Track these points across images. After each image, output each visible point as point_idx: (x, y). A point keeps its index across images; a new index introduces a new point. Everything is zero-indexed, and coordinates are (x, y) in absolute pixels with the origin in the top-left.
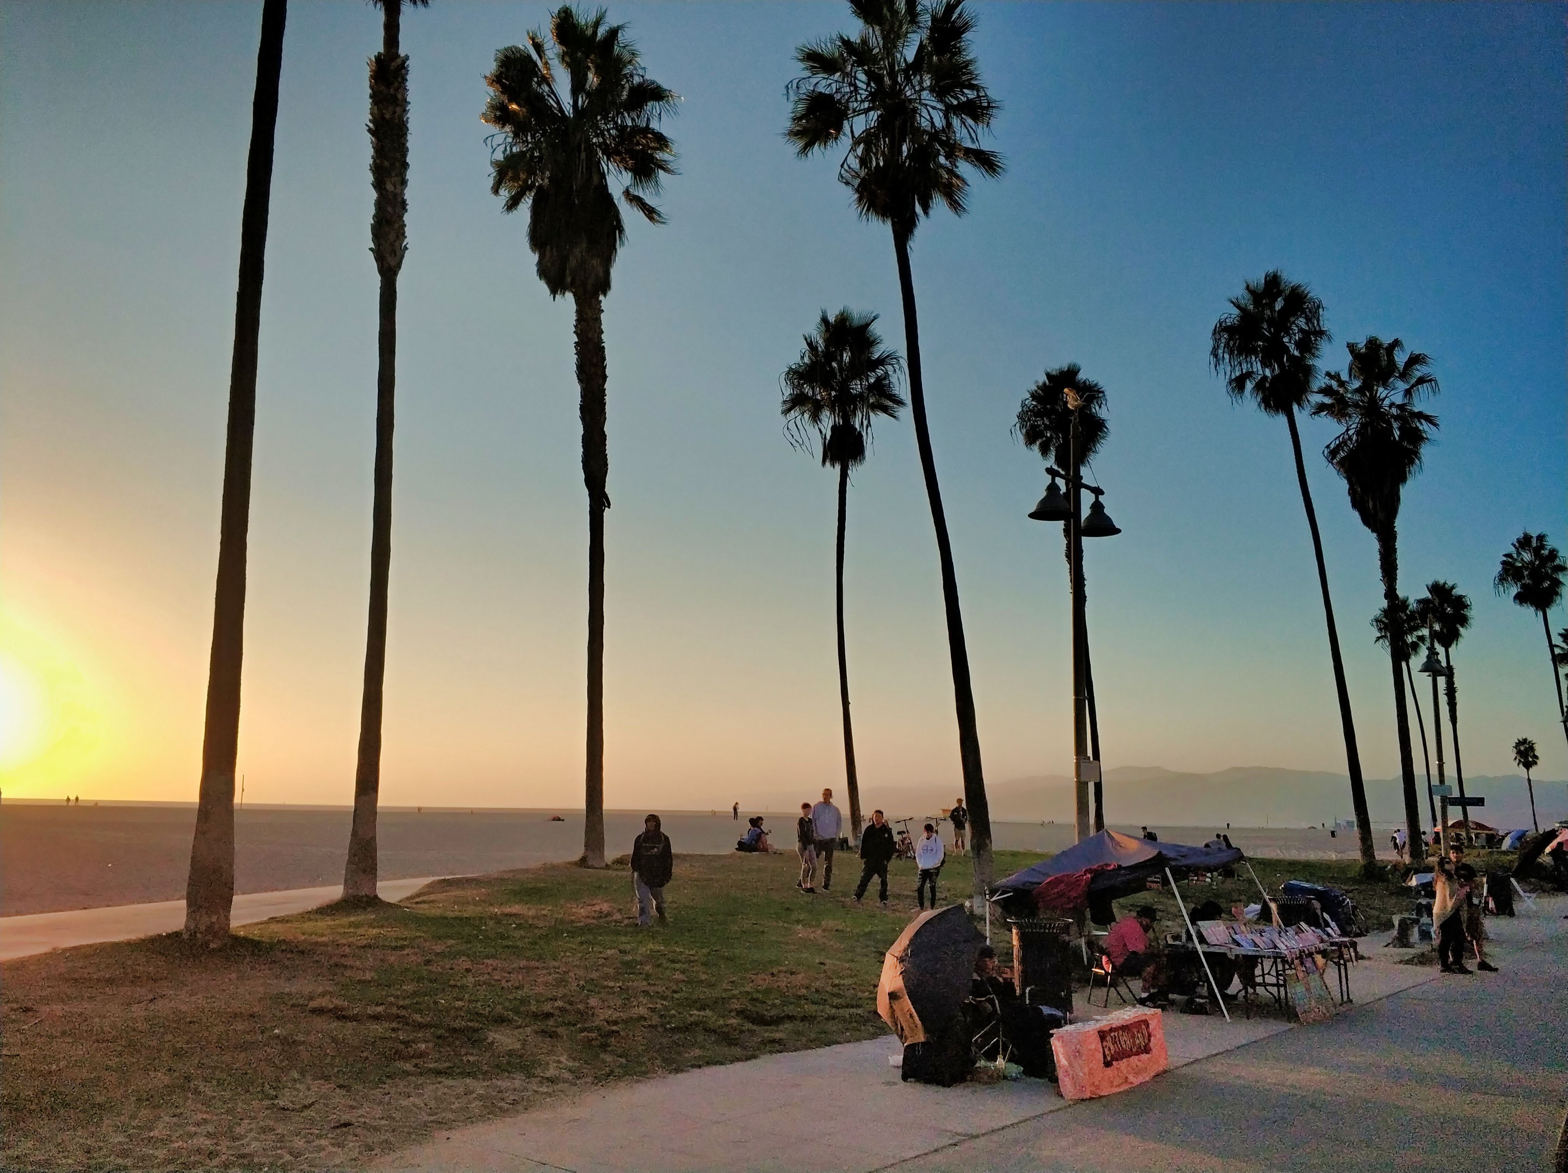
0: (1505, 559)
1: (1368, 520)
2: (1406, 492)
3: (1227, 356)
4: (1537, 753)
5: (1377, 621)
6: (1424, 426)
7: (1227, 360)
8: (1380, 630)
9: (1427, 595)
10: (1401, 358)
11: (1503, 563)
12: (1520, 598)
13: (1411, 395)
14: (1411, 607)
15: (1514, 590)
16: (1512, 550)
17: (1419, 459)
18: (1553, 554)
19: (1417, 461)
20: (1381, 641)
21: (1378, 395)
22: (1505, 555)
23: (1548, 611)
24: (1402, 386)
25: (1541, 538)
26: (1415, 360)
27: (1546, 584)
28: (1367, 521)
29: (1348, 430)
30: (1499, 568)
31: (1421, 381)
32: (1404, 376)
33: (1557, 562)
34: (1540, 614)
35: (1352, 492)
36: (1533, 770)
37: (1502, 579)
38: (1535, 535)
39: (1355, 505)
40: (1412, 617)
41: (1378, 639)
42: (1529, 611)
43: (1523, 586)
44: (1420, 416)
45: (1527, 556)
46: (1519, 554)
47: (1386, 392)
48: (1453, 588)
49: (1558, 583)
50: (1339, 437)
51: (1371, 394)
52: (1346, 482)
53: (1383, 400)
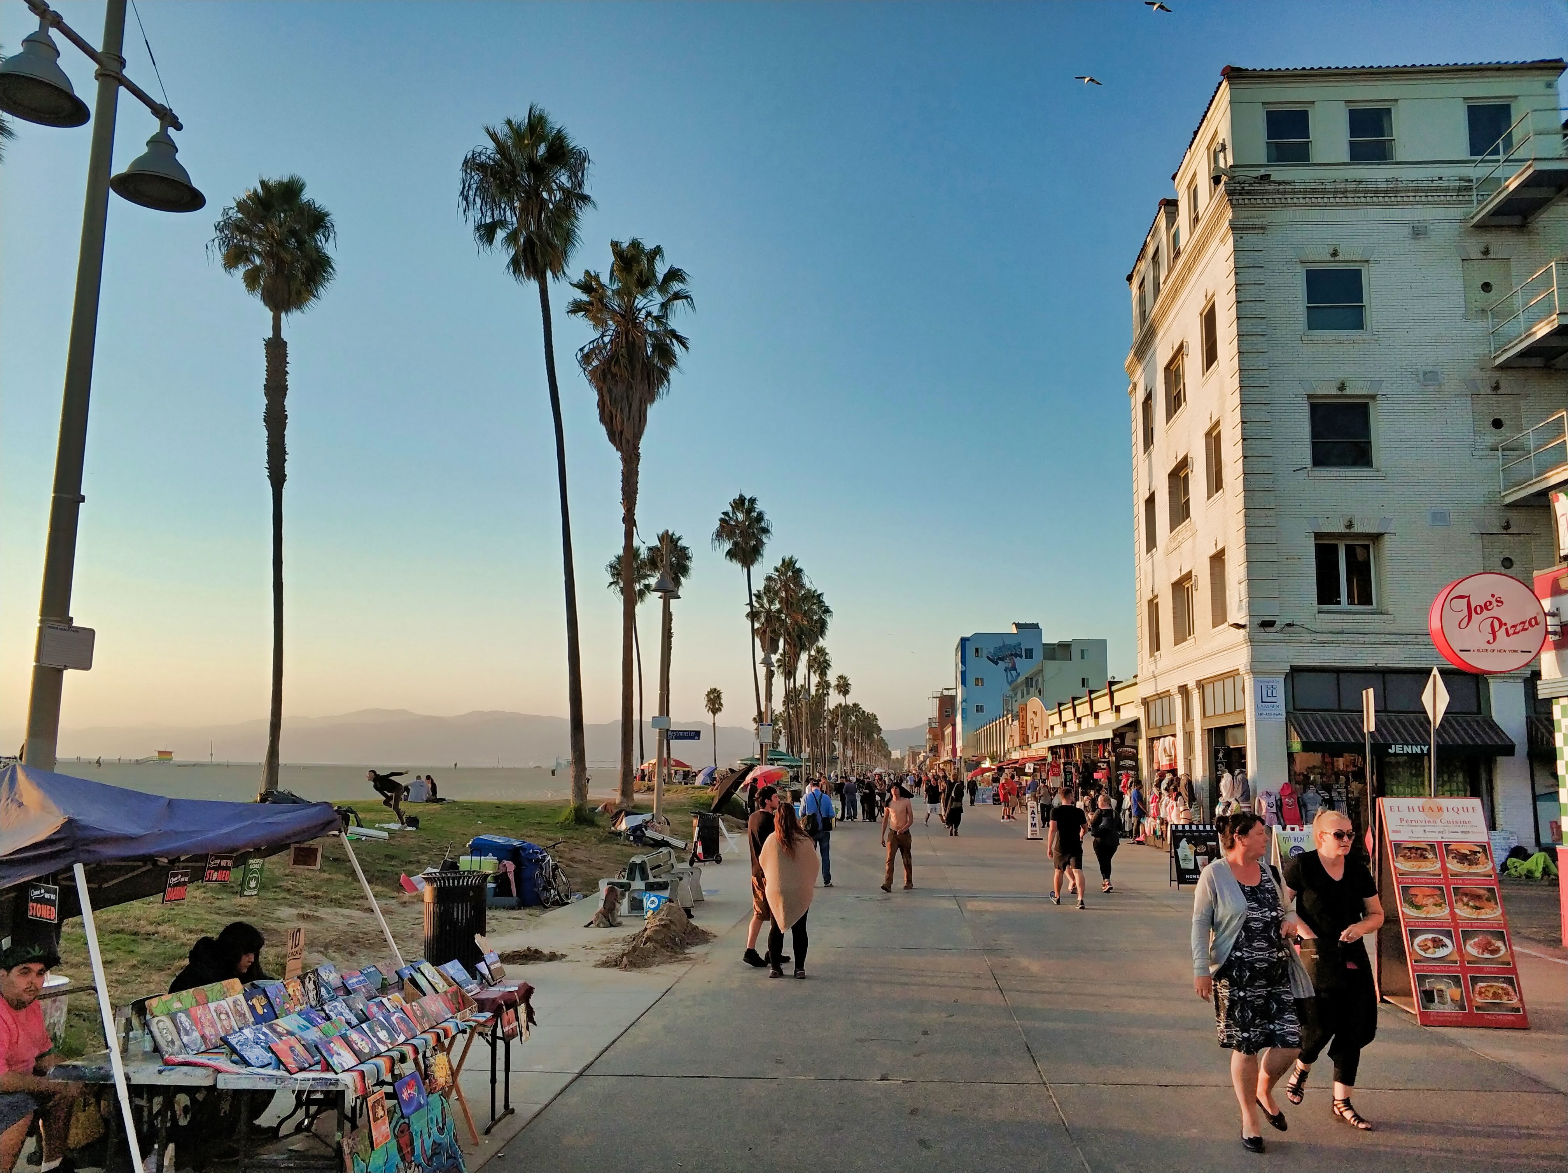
0: (723, 516)
1: (614, 436)
2: (653, 412)
3: (478, 200)
4: (722, 701)
5: (611, 567)
6: (677, 348)
7: (478, 205)
8: (613, 575)
9: (656, 543)
10: (661, 269)
11: (722, 520)
12: (731, 554)
13: (666, 309)
14: (642, 556)
15: (728, 546)
16: (730, 509)
17: (668, 381)
18: (760, 517)
19: (666, 382)
20: (613, 586)
21: (636, 304)
22: (724, 513)
23: (751, 568)
24: (658, 298)
25: (753, 501)
26: (674, 275)
27: (753, 543)
28: (612, 437)
29: (602, 336)
30: (717, 524)
31: (677, 296)
32: (663, 288)
33: (763, 524)
34: (745, 570)
35: (602, 405)
36: (718, 715)
37: (719, 535)
38: (748, 498)
39: (602, 419)
40: (643, 565)
41: (611, 584)
42: (736, 566)
43: (736, 544)
44: (674, 334)
45: (740, 516)
46: (734, 513)
47: (645, 301)
48: (679, 539)
49: (760, 544)
50: (593, 341)
51: (629, 301)
52: (596, 393)
53: (640, 310)
